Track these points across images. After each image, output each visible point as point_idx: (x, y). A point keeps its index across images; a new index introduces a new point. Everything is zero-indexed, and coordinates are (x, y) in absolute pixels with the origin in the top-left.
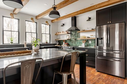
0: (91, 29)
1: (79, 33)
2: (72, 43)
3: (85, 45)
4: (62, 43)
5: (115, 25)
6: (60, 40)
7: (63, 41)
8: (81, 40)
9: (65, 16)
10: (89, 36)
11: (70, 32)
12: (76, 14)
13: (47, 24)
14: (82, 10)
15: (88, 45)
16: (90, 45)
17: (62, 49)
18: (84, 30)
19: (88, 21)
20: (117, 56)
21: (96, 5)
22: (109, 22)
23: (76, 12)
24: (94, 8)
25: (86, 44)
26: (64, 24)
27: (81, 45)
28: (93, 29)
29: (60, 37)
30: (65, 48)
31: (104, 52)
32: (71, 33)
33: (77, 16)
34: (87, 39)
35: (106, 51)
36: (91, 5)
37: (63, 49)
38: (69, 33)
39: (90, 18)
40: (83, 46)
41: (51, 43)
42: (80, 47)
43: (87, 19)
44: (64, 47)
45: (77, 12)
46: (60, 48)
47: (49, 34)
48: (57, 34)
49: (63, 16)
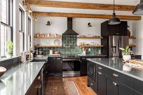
2: (65, 51)
7: (50, 48)
10: (89, 43)
12: (84, 16)
14: (92, 15)
16: (89, 53)
21: (107, 16)
27: (81, 54)
39: (89, 23)
40: (84, 54)
48: (37, 36)
49: (63, 13)
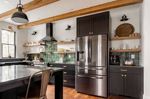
0: (71, 41)
1: (56, 44)
2: (48, 57)
3: (64, 61)
4: (34, 58)
5: (98, 37)
6: (30, 54)
7: (35, 54)
8: (58, 53)
9: (37, 21)
10: (69, 49)
11: (44, 43)
12: (52, 19)
13: (10, 30)
14: (60, 16)
15: (67, 61)
16: (69, 60)
17: (33, 65)
18: (62, 42)
19: (67, 29)
20: (100, 72)
21: (77, 11)
22: (91, 33)
23: (52, 17)
24: (74, 15)
25: (64, 59)
26: (36, 33)
27: (58, 61)
28: (73, 41)
29: (30, 49)
30: (38, 64)
31: (86, 69)
32: (45, 45)
33: (54, 23)
34: (66, 53)
35: (87, 67)
36: (70, 10)
37: (35, 65)
38: (44, 45)
39: (70, 26)
40: (61, 61)
41: (17, 58)
42: (57, 62)
43: (67, 27)
44: (36, 64)
45: (54, 17)
46: (30, 65)
47: (15, 45)
48: (26, 45)
49: (35, 22)
